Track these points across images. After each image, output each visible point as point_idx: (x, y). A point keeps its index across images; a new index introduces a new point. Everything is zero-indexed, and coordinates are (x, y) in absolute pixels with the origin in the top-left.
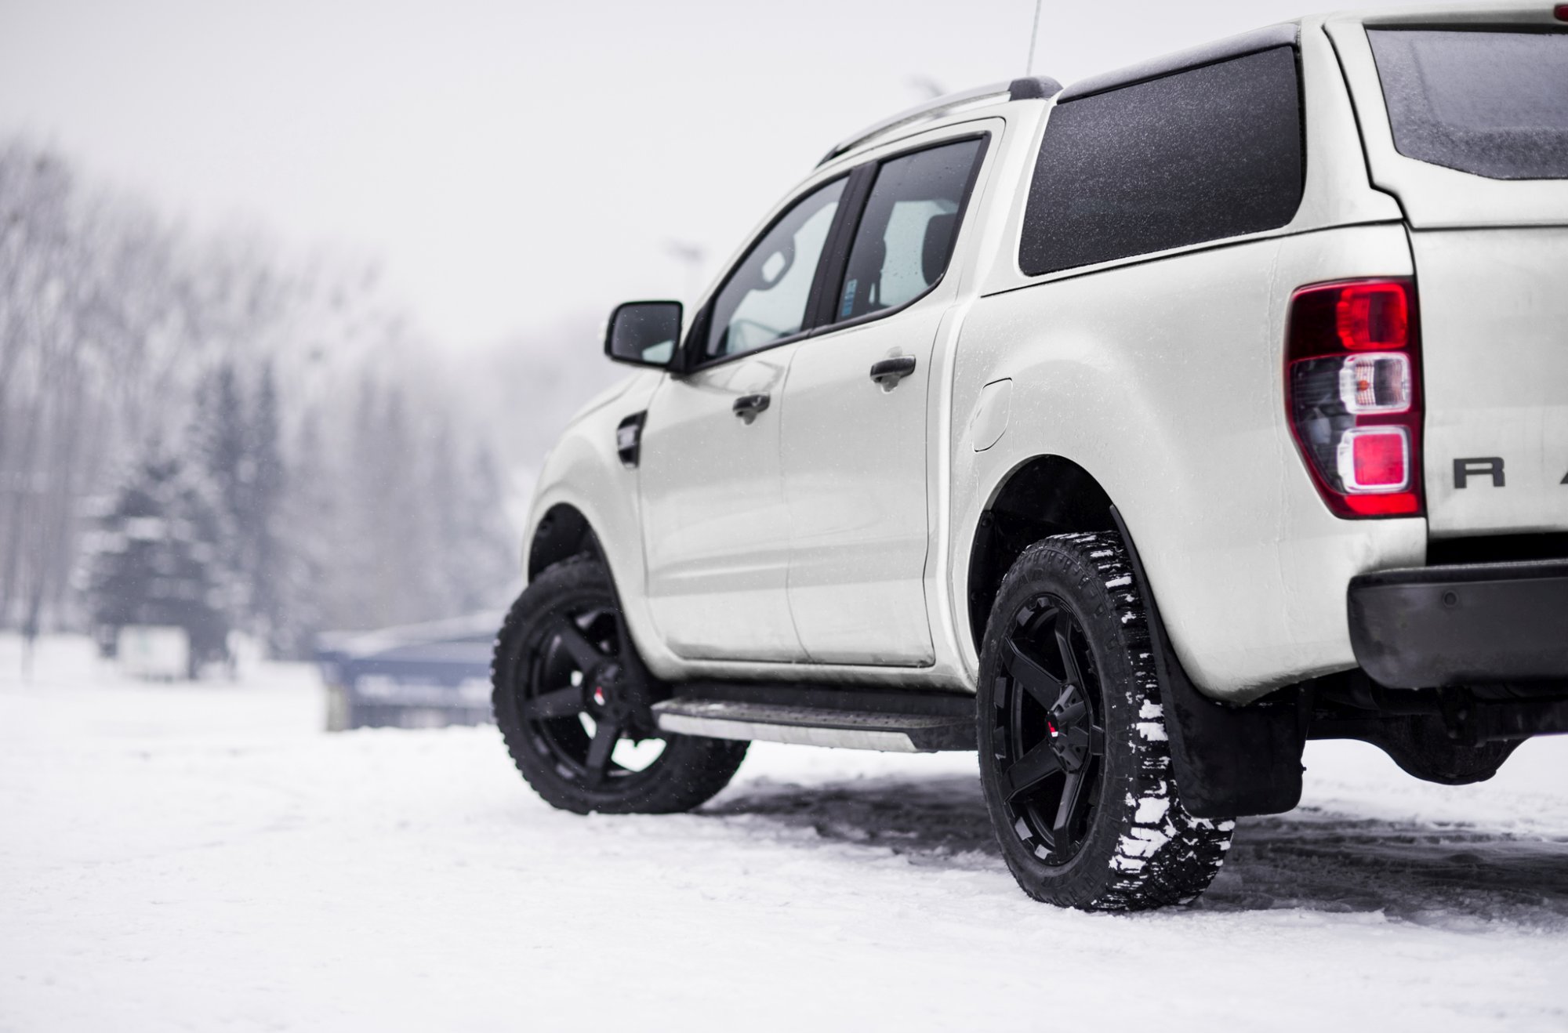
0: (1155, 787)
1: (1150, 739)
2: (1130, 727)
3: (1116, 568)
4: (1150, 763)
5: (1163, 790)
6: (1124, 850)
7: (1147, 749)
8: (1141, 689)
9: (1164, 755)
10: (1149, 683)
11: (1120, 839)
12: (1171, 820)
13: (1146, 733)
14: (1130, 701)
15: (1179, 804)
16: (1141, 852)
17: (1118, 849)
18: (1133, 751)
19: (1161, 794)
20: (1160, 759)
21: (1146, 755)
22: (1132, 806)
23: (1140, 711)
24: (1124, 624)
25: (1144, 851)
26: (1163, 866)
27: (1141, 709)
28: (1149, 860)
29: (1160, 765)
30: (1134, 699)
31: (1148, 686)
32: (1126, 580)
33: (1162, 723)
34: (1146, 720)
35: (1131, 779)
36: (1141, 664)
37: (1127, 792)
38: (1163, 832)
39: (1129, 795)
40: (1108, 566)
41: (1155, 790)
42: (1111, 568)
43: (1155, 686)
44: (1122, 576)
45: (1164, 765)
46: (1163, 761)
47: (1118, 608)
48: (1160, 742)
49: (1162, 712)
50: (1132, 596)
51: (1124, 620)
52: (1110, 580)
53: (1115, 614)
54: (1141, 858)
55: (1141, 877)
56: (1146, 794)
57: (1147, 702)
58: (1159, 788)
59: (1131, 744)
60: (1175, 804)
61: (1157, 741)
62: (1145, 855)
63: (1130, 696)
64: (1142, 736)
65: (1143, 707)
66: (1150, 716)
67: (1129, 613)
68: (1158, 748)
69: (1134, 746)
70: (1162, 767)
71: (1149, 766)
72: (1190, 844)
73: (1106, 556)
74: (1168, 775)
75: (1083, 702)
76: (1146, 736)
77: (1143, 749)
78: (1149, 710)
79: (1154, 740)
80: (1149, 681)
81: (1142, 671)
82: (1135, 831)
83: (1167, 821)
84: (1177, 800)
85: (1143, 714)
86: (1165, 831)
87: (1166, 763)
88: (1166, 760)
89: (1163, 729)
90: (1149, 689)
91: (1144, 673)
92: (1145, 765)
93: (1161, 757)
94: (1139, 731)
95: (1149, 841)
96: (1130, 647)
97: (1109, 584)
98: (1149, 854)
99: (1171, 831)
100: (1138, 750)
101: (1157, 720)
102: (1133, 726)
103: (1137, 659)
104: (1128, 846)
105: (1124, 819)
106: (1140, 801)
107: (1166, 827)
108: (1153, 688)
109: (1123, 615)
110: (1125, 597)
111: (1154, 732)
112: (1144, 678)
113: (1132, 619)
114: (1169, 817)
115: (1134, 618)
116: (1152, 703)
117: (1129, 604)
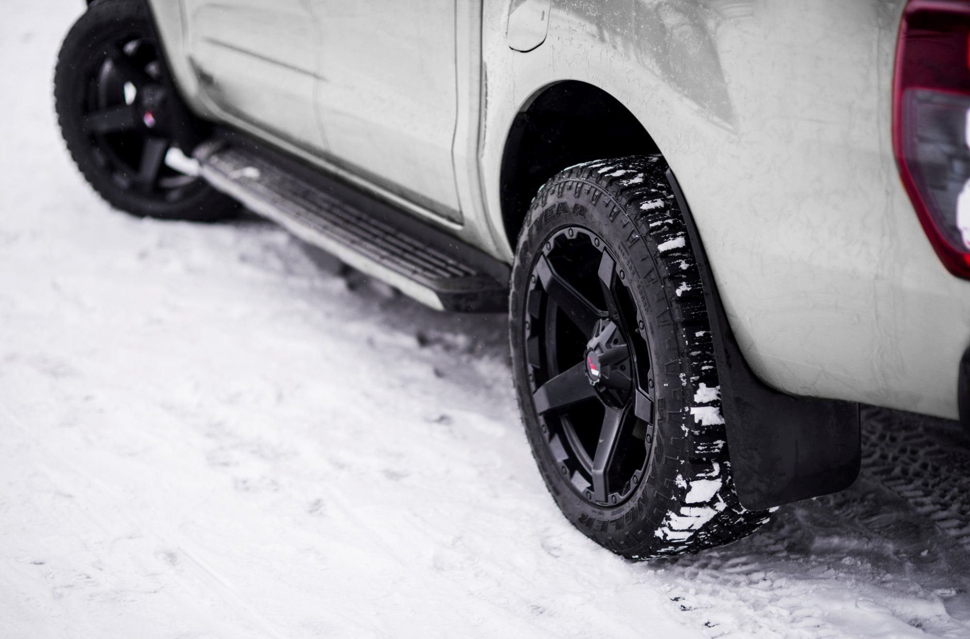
0: (707, 470)
1: (704, 423)
2: (684, 410)
3: (668, 224)
4: (703, 448)
5: (716, 472)
6: (672, 525)
7: (700, 433)
8: (697, 371)
9: (719, 439)
10: (704, 365)
11: (667, 514)
12: (722, 497)
13: (700, 418)
14: (684, 383)
15: (731, 481)
16: (689, 526)
17: (664, 522)
18: (686, 435)
19: (714, 476)
20: (714, 443)
21: (699, 439)
22: (683, 487)
23: (695, 396)
24: (679, 297)
25: (692, 525)
26: (710, 533)
27: (696, 393)
28: (697, 532)
29: (714, 449)
30: (688, 381)
31: (704, 368)
32: (679, 242)
33: (718, 406)
34: (701, 405)
35: (683, 462)
36: (697, 343)
37: (677, 474)
38: (713, 508)
39: (680, 477)
40: (659, 223)
41: (707, 473)
42: (663, 225)
43: (711, 367)
44: (675, 237)
45: (718, 448)
46: (717, 445)
47: (671, 278)
48: (716, 426)
49: (718, 395)
50: (687, 262)
51: (679, 292)
52: (662, 242)
53: (669, 284)
54: (689, 530)
55: (686, 543)
56: (699, 477)
57: (702, 385)
58: (712, 470)
59: (683, 428)
60: (727, 481)
61: (711, 425)
62: (692, 528)
63: (684, 378)
64: (696, 421)
65: (699, 392)
66: (705, 400)
67: (684, 284)
68: (712, 433)
69: (687, 430)
70: (716, 450)
71: (703, 450)
72: (738, 513)
73: (657, 208)
74: (721, 458)
75: (626, 345)
76: (700, 421)
77: (697, 433)
78: (705, 393)
79: (709, 424)
80: (705, 362)
81: (697, 351)
82: (684, 510)
83: (718, 498)
84: (730, 477)
85: (697, 398)
86: (715, 507)
87: (721, 446)
88: (720, 443)
89: (718, 412)
90: (705, 371)
91: (699, 352)
92: (699, 450)
93: (716, 440)
94: (693, 416)
95: (699, 516)
96: (685, 324)
97: (662, 248)
98: (697, 527)
99: (721, 506)
100: (690, 433)
101: (713, 403)
102: (687, 409)
103: (691, 337)
104: (676, 521)
105: (673, 498)
106: (691, 484)
107: (717, 504)
108: (709, 369)
109: (677, 286)
110: (679, 264)
111: (708, 416)
112: (701, 359)
113: (687, 291)
114: (720, 495)
115: (689, 289)
116: (708, 386)
117: (684, 272)
